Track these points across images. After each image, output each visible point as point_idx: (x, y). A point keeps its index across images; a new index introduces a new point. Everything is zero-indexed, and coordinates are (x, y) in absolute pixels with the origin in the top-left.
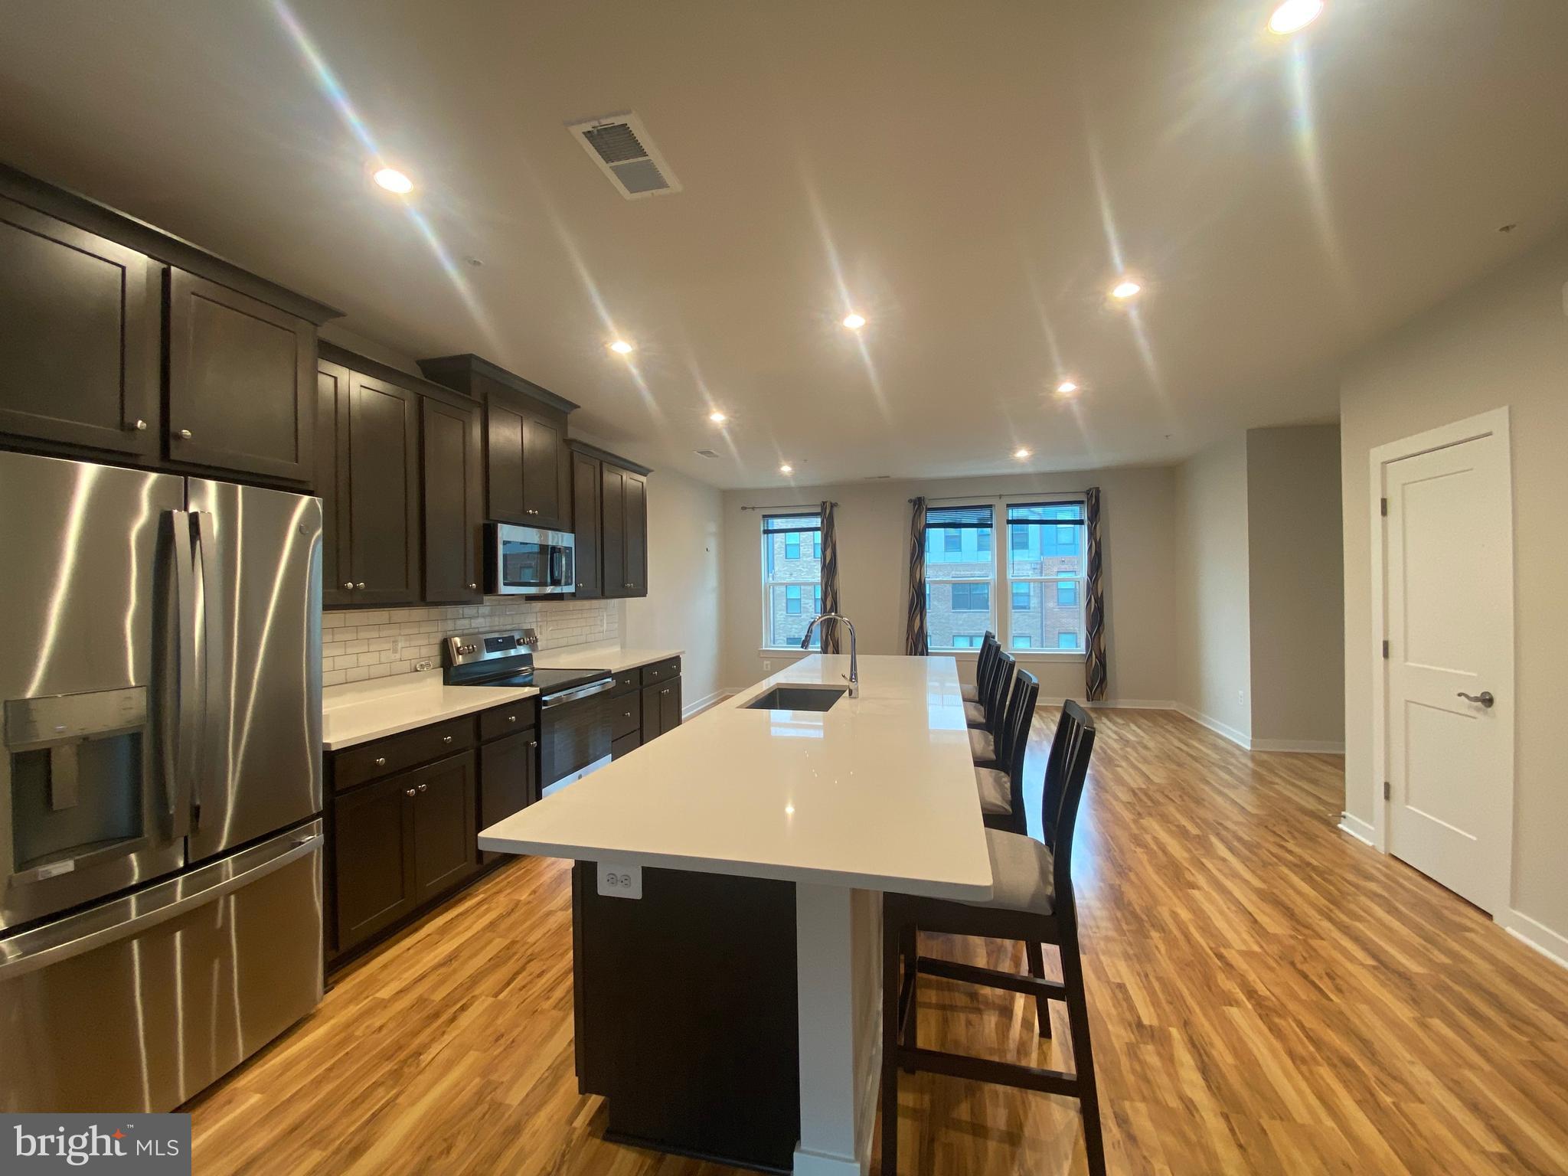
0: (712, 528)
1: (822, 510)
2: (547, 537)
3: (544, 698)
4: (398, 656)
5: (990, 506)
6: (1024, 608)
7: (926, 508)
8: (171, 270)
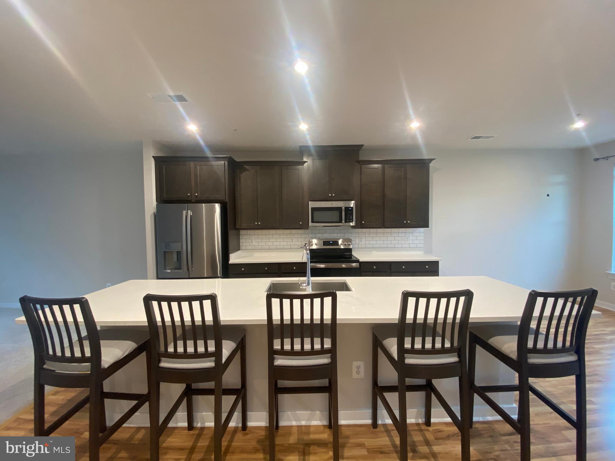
4: (293, 244)
8: (195, 163)
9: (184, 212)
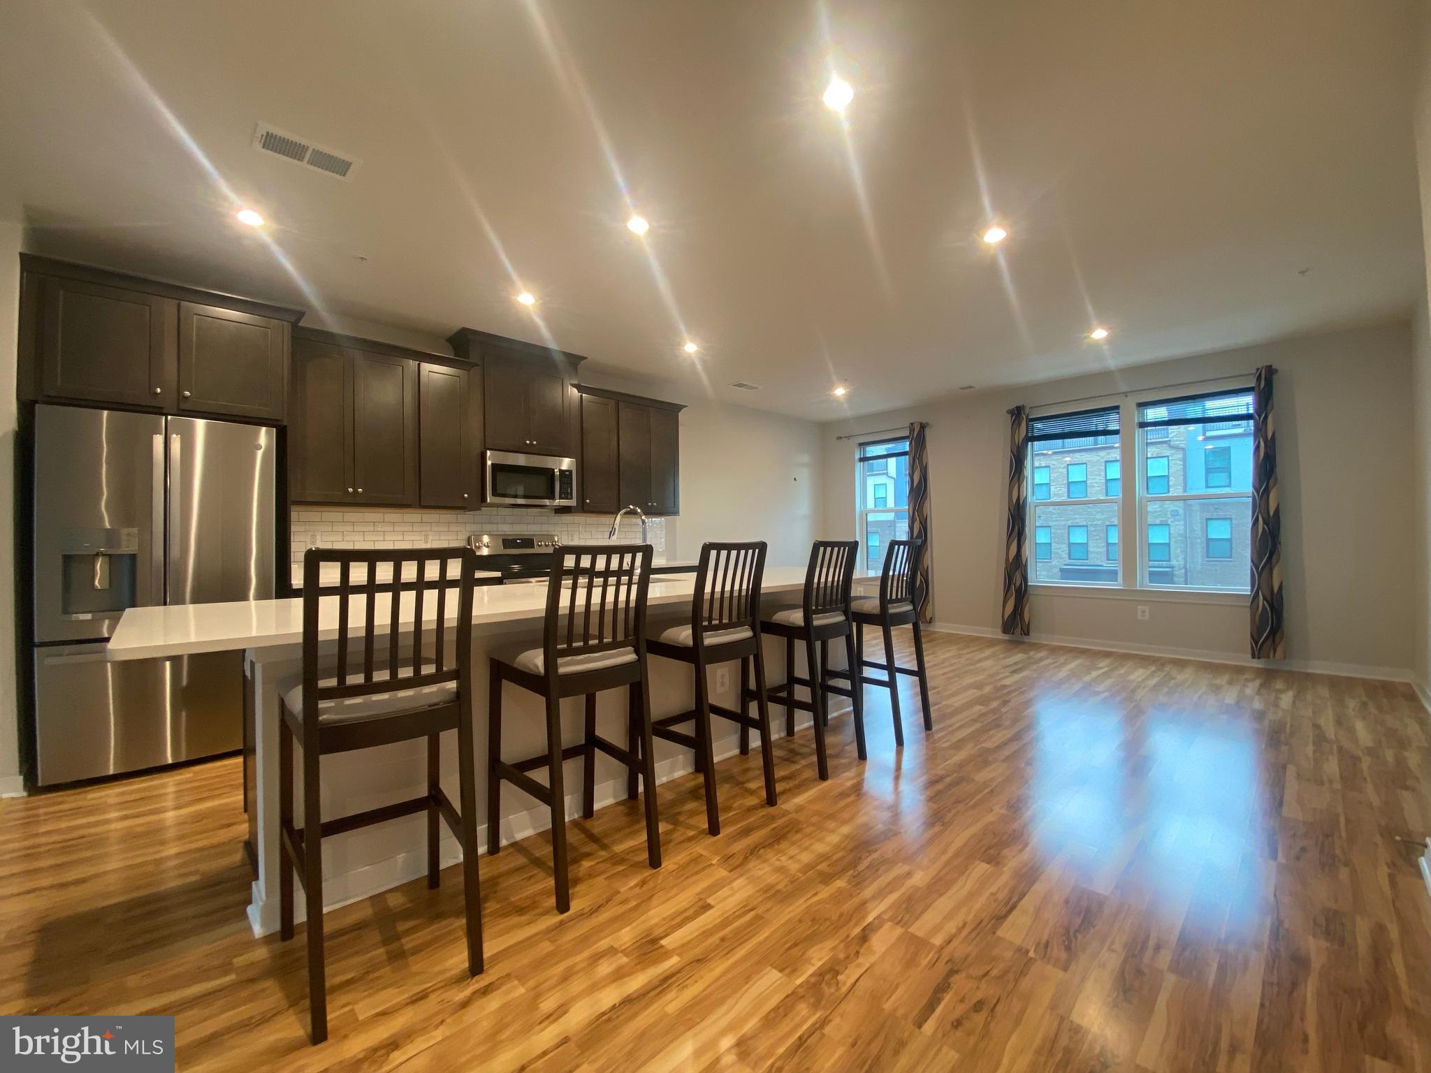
1: (910, 433)
5: (1117, 408)
7: (1028, 418)
8: (182, 304)
9: (158, 440)
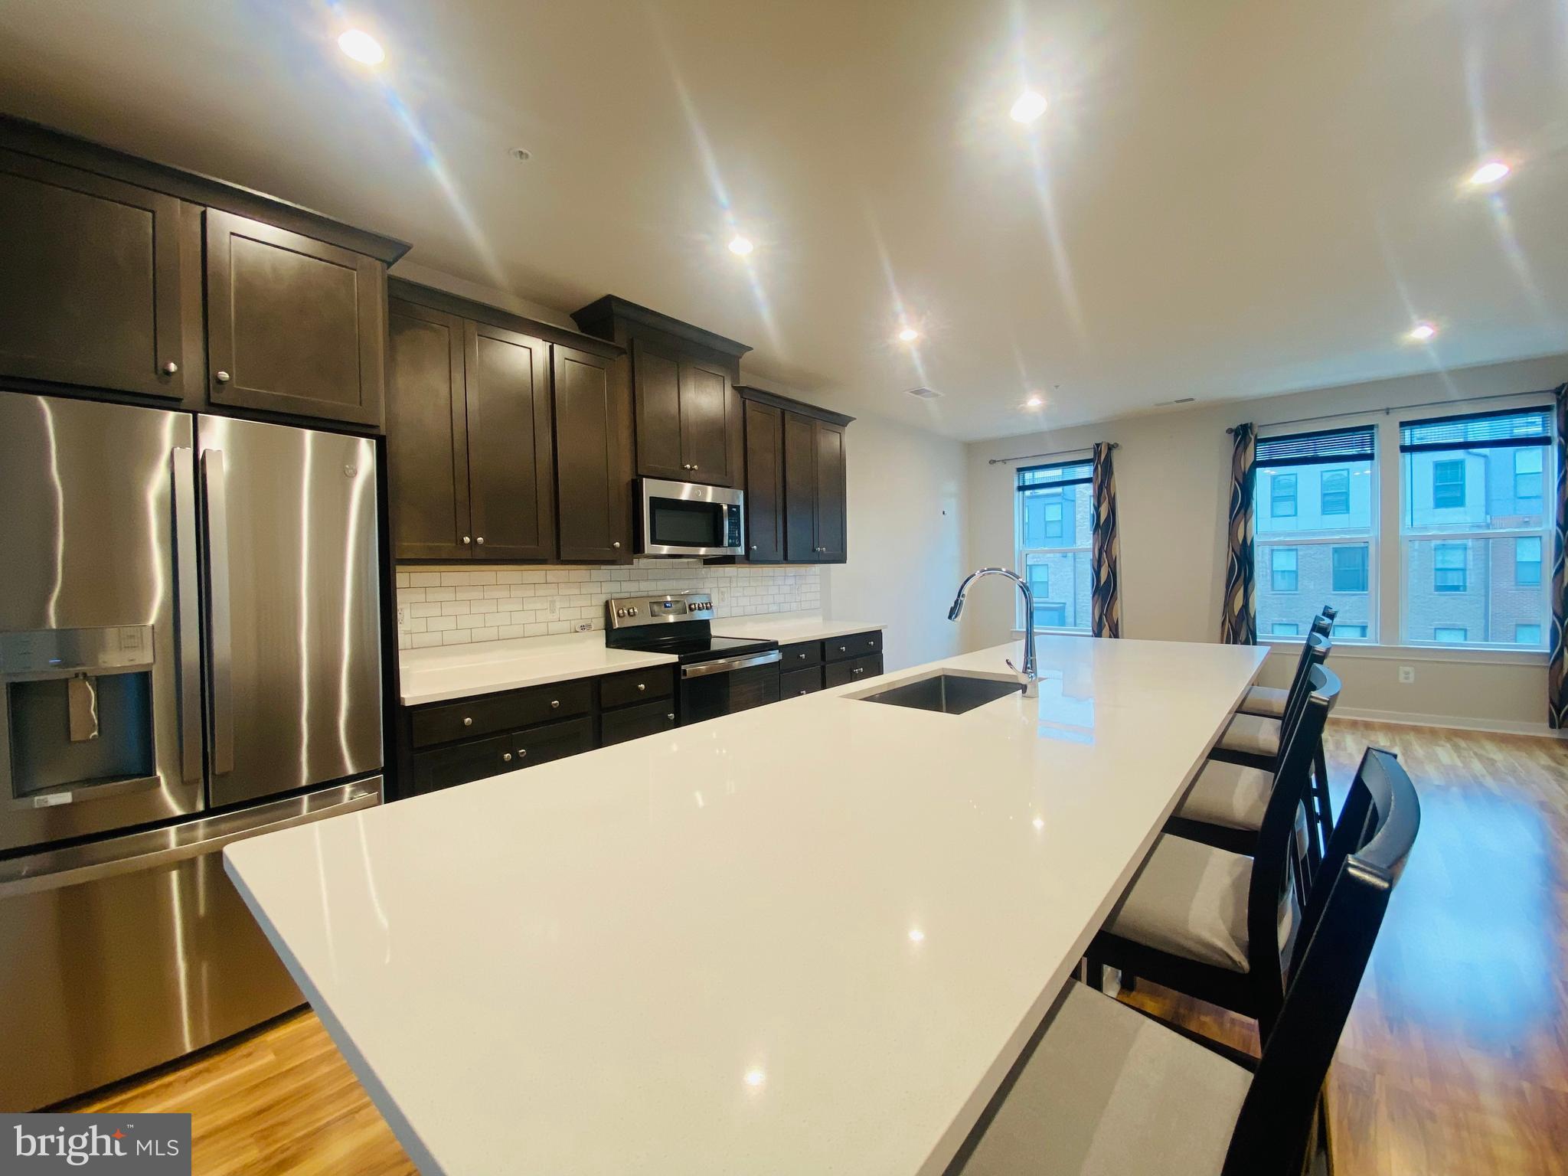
0: (951, 487)
1: (1094, 455)
2: (705, 493)
3: (683, 667)
4: (555, 616)
5: (1371, 427)
6: (1456, 588)
7: (1256, 437)
8: (208, 212)
